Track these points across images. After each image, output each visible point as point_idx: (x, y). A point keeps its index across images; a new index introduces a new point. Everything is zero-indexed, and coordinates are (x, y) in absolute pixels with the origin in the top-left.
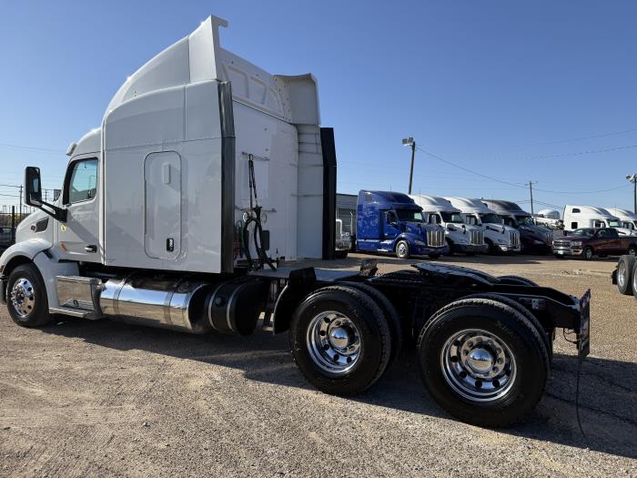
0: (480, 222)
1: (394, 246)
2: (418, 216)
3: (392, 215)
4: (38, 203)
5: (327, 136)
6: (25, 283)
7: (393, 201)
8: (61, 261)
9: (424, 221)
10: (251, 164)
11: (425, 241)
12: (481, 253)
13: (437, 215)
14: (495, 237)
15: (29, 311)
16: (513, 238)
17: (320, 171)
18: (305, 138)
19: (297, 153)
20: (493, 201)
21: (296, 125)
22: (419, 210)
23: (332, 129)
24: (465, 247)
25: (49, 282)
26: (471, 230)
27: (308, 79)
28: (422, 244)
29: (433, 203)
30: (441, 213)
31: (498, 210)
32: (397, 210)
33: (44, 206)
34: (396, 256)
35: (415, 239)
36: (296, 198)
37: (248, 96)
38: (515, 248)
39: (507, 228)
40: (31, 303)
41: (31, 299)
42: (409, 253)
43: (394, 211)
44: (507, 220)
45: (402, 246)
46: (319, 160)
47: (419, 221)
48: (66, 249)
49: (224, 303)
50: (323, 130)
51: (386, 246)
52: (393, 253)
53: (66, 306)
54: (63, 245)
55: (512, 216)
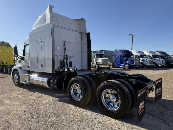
0: (152, 58)
1: (125, 65)
2: (132, 56)
3: (124, 56)
4: (17, 56)
5: (88, 35)
6: (16, 75)
7: (124, 52)
8: (23, 70)
9: (134, 58)
10: (65, 44)
11: (134, 64)
12: (153, 67)
13: (139, 56)
14: (157, 62)
15: (17, 82)
16: (163, 62)
17: (87, 45)
18: (83, 36)
19: (81, 40)
20: (157, 51)
21: (80, 33)
22: (133, 55)
23: (90, 33)
24: (147, 65)
25: (20, 75)
26: (149, 60)
27: (82, 20)
28: (133, 65)
29: (137, 52)
30: (140, 55)
31: (159, 54)
32: (126, 55)
33: (18, 56)
34: (125, 68)
35: (130, 63)
36: (81, 53)
37: (64, 26)
38: (164, 65)
39: (161, 59)
41: (17, 79)
42: (129, 67)
43: (124, 55)
44: (162, 57)
45: (127, 65)
46: (86, 42)
47: (132, 58)
48: (24, 67)
49: (54, 81)
50: (87, 33)
51: (122, 65)
52: (124, 67)
53: (24, 81)
55: (163, 56)
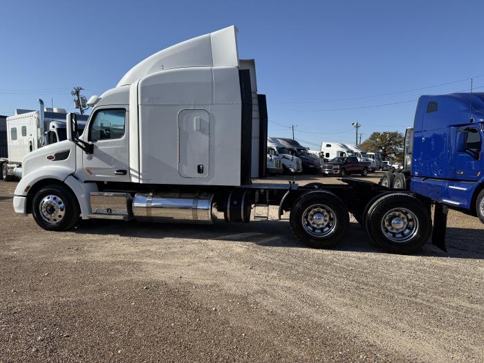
0: (277, 153)
6: (55, 199)
8: (86, 182)
12: (279, 174)
14: (287, 163)
15: (59, 220)
16: (297, 163)
20: (282, 139)
23: (265, 95)
24: (272, 169)
26: (275, 159)
31: (287, 145)
33: (79, 143)
38: (299, 170)
39: (295, 157)
40: (62, 213)
41: (62, 210)
44: (293, 152)
46: (257, 115)
48: (91, 173)
49: (239, 204)
50: (259, 96)
54: (88, 171)
55: (295, 149)
